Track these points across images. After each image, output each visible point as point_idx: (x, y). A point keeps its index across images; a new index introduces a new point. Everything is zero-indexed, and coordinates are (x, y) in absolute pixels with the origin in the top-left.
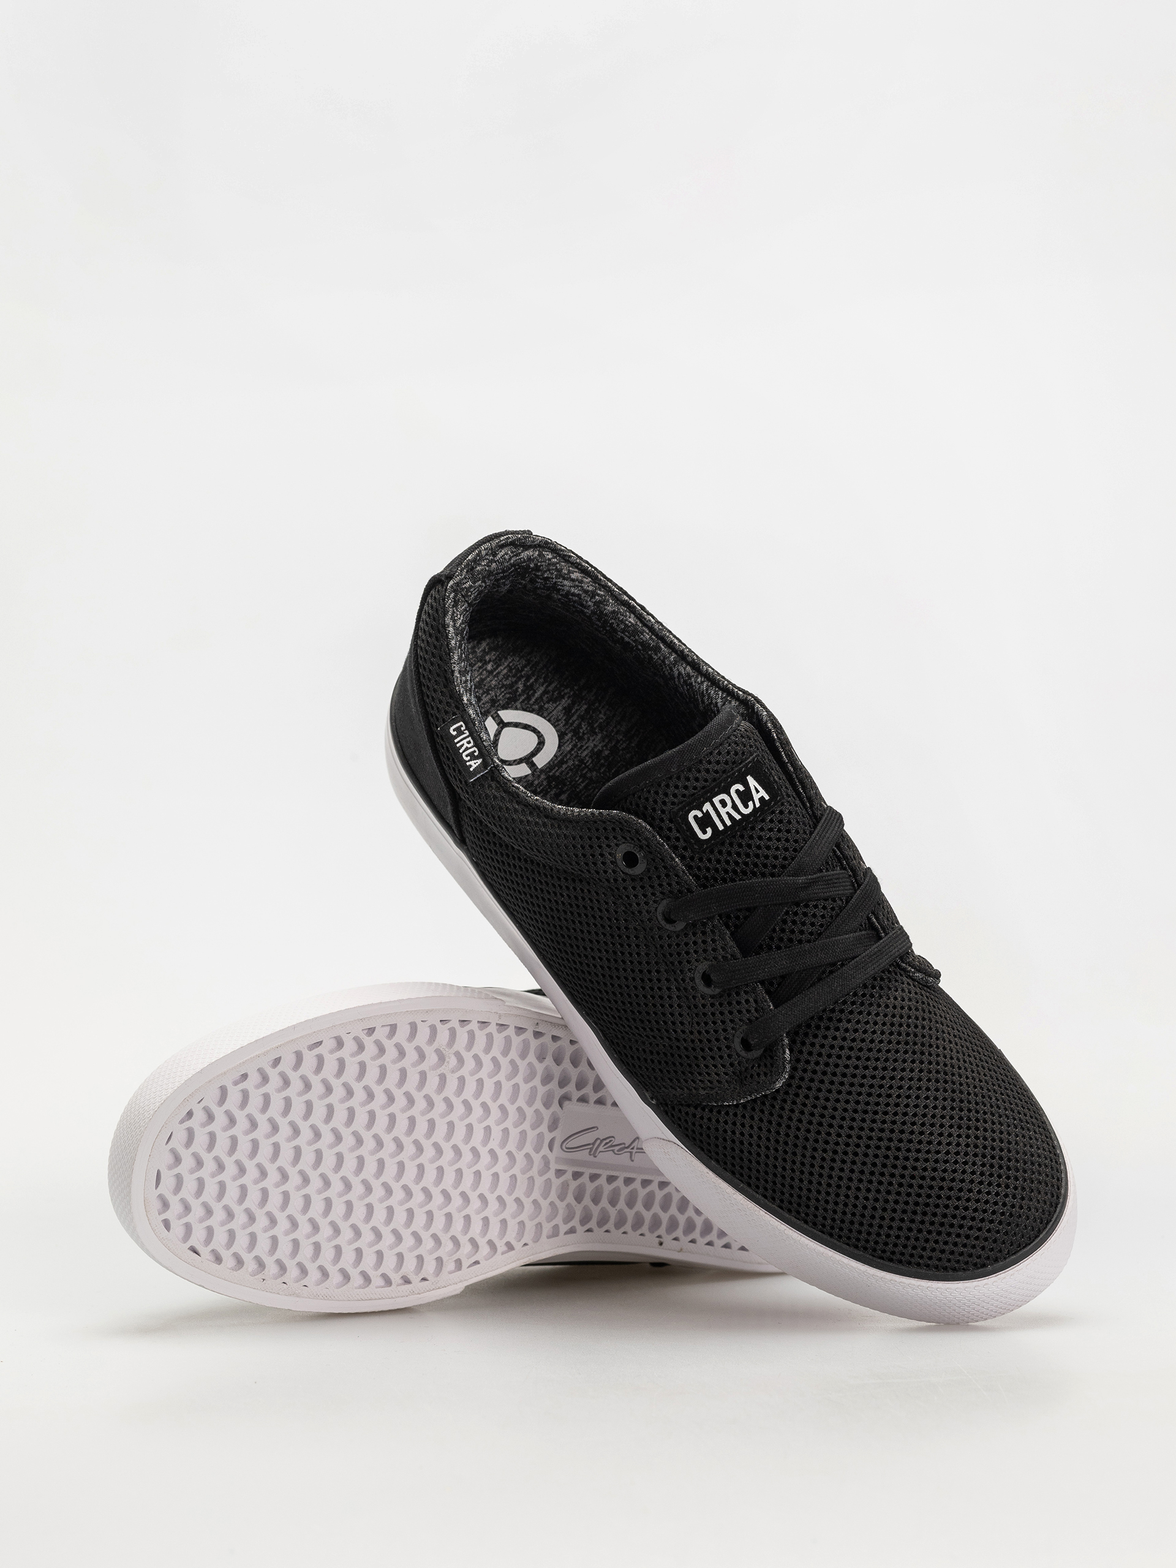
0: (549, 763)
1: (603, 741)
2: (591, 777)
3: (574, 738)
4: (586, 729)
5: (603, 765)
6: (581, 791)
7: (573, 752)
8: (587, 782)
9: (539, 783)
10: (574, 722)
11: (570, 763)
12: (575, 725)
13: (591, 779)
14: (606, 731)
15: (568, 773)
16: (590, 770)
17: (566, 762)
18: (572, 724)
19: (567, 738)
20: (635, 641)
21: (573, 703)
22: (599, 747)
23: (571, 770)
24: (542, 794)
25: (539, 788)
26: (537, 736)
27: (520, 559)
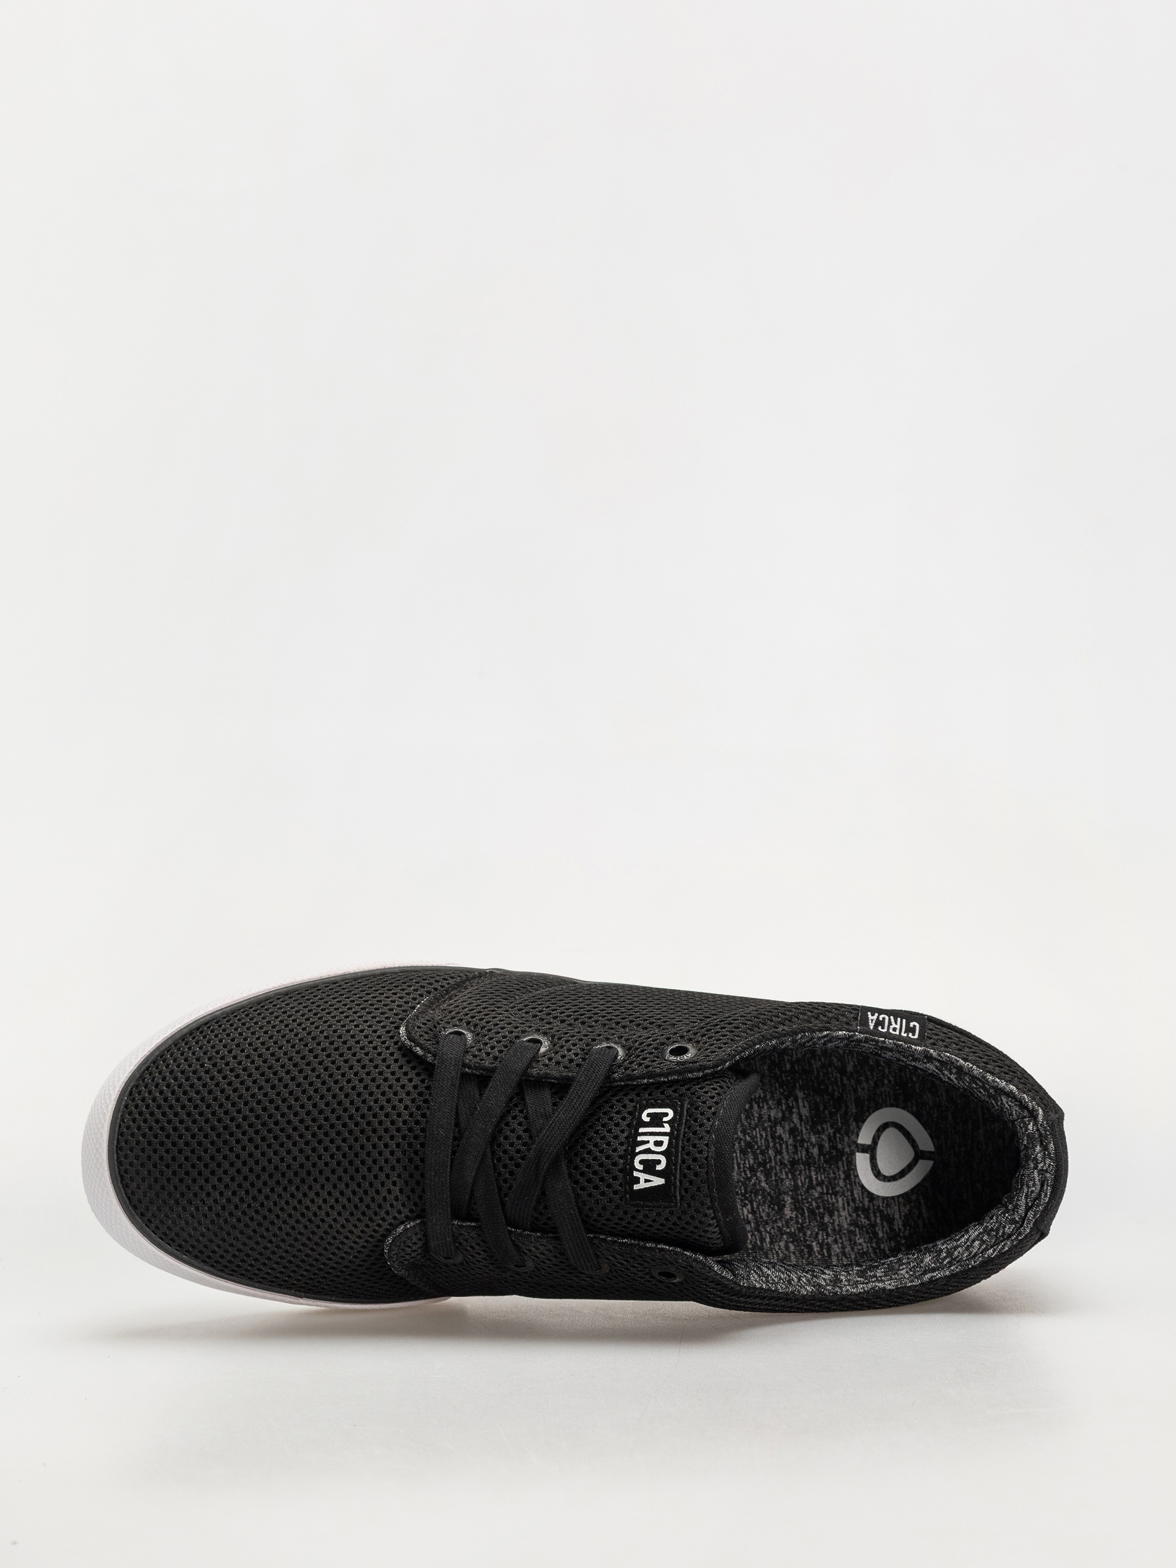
0: (855, 1166)
1: (838, 1225)
2: (815, 1190)
3: (861, 1205)
4: (861, 1222)
5: (818, 1207)
6: (809, 1170)
7: (849, 1193)
8: (814, 1182)
9: (844, 1141)
10: (875, 1217)
11: (842, 1183)
12: (872, 1215)
13: (814, 1188)
14: (844, 1234)
15: (834, 1173)
16: (822, 1193)
17: (845, 1180)
18: (875, 1213)
19: (866, 1200)
20: (883, 1264)
21: (892, 1229)
22: (836, 1217)
23: (835, 1178)
24: (832, 1134)
25: (839, 1138)
26: (887, 1177)
27: (1022, 1197)
